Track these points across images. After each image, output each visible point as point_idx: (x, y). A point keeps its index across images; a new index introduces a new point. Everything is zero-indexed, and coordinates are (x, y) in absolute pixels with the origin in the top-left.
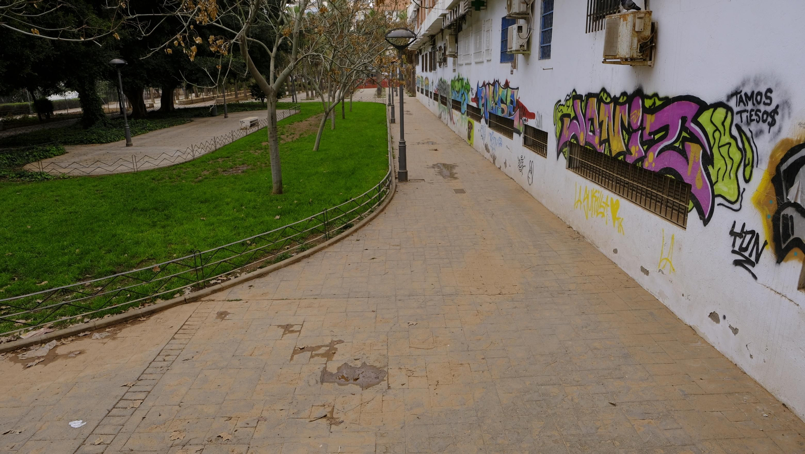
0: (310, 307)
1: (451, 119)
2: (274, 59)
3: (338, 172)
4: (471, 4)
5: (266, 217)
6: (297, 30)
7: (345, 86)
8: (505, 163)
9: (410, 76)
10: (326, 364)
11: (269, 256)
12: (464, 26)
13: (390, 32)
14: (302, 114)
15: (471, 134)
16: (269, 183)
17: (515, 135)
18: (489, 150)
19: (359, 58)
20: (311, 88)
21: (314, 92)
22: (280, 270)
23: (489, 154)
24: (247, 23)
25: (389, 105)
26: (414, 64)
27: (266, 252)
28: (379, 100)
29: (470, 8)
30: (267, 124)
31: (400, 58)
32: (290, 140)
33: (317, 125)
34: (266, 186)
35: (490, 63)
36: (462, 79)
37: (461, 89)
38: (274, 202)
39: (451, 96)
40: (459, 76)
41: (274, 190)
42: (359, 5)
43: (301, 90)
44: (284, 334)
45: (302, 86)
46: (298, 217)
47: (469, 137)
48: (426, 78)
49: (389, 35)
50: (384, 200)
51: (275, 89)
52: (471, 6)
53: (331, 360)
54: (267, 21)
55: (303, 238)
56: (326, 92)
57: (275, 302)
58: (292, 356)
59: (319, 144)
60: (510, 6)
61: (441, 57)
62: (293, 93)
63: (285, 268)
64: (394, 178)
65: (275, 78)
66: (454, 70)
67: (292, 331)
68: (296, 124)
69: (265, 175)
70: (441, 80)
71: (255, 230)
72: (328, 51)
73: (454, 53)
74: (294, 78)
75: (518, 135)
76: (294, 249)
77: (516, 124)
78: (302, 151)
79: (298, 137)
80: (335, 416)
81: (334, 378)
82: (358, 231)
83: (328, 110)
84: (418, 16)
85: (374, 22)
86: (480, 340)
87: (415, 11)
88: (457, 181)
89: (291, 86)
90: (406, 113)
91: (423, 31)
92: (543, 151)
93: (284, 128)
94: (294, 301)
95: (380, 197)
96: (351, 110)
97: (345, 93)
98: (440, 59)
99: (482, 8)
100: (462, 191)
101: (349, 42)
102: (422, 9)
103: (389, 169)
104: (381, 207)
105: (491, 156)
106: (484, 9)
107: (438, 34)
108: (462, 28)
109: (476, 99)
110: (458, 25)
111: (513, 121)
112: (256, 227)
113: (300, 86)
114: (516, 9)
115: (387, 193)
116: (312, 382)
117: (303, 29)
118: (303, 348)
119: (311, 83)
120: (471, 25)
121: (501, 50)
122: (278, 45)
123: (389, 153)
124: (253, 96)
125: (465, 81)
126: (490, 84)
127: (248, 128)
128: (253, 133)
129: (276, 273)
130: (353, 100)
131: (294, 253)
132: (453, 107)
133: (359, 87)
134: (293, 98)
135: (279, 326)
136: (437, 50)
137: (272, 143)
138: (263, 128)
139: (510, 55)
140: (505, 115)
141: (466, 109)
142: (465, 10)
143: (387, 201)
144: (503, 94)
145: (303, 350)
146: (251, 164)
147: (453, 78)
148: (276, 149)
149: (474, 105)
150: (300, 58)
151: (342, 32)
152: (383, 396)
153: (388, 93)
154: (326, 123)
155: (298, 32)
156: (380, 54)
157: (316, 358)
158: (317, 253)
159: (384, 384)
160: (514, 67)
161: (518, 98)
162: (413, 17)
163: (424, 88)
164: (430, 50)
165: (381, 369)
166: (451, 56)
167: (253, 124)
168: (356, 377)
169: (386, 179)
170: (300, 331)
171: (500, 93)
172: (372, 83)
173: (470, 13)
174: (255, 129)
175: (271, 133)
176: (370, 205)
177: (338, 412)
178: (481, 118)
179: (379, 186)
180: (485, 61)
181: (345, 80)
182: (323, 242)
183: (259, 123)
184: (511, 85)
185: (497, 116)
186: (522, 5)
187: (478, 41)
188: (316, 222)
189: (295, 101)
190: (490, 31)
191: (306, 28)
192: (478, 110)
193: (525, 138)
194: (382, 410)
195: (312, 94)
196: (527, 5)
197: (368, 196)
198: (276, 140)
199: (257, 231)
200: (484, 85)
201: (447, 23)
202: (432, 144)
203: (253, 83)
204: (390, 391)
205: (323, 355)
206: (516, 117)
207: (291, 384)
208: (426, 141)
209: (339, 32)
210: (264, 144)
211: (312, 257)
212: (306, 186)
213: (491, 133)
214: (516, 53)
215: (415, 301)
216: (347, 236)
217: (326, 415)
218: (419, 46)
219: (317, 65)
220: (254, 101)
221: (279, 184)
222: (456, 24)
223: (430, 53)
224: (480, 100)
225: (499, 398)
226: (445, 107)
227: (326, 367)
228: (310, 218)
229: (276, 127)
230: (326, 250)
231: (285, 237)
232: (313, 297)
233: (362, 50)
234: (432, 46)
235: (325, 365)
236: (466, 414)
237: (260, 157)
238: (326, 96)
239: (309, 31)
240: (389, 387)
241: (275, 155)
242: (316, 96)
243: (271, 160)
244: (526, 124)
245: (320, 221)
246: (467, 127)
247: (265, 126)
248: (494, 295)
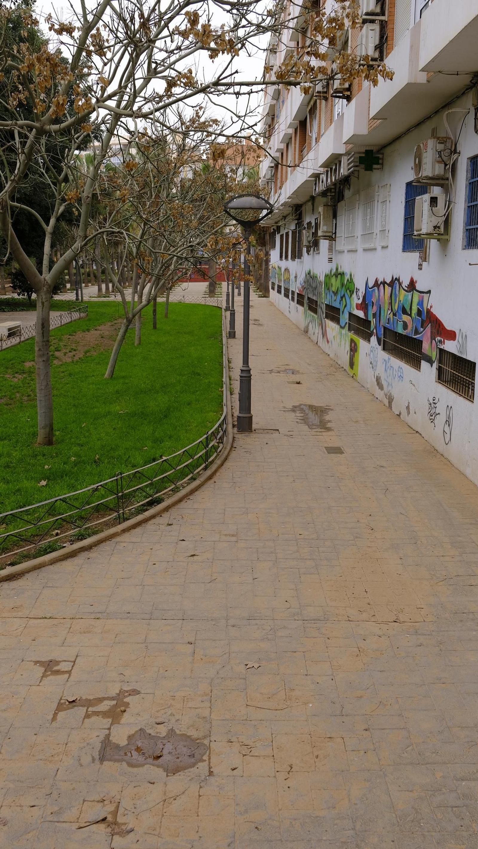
0: (89, 632)
1: (324, 334)
2: (50, 236)
3: (142, 413)
4: (358, 160)
5: (25, 482)
6: (89, 193)
7: (158, 279)
8: (408, 408)
9: (261, 265)
10: (109, 729)
11: (27, 545)
12: (347, 194)
13: (232, 199)
14: (89, 320)
15: (355, 360)
16: (33, 427)
17: (424, 364)
18: (382, 385)
19: (183, 236)
20: (106, 278)
21: (110, 285)
22: (43, 569)
23: (382, 392)
24: (12, 181)
25: (227, 309)
26: (268, 247)
27: (22, 540)
28: (212, 302)
29: (357, 166)
30: (34, 334)
31: (246, 239)
32: (70, 360)
33: (112, 338)
34: (27, 431)
35: (385, 251)
36: (342, 274)
37: (340, 289)
38: (38, 458)
39: (325, 299)
40: (337, 269)
41: (40, 439)
42: (185, 158)
43: (90, 282)
44: (44, 676)
45: (92, 275)
46: (76, 483)
47: (352, 364)
48: (285, 270)
49: (231, 205)
50: (213, 461)
51: (49, 282)
52: (358, 164)
53: (119, 723)
54: (41, 175)
55: (81, 518)
56: (129, 286)
57: (32, 622)
58: (55, 715)
59: (114, 367)
60: (418, 167)
61: (310, 238)
62: (77, 286)
63: (50, 567)
64: (230, 426)
65: (52, 263)
66: (330, 260)
67: (58, 672)
68: (80, 334)
69: (28, 414)
70: (309, 273)
71: (7, 503)
72: (135, 225)
73: (330, 234)
74: (81, 263)
75: (428, 365)
76: (66, 536)
77: (426, 347)
78: (87, 377)
79: (81, 356)
80: (120, 820)
81: (122, 753)
82: (170, 510)
83: (130, 316)
84: (277, 175)
85: (207, 182)
86: (361, 697)
87: (272, 167)
88: (330, 433)
89: (75, 274)
90: (253, 322)
91: (282, 200)
92: (468, 391)
93: (60, 340)
94: (62, 621)
95: (207, 455)
96: (166, 316)
97: (159, 289)
98: (309, 242)
99: (375, 166)
100: (338, 451)
101: (169, 212)
102: (282, 168)
103: (223, 411)
104: (209, 472)
105: (386, 395)
106: (378, 169)
107: (305, 203)
108: (343, 196)
109: (364, 306)
110: (337, 190)
111: (421, 342)
112: (8, 498)
113: (89, 275)
114: (428, 170)
115: (219, 450)
116: (86, 759)
117: (98, 192)
118: (74, 701)
119: (107, 272)
120: (357, 192)
121: (405, 232)
122: (59, 214)
123: (224, 385)
124: (15, 289)
125: (347, 277)
126: (386, 283)
127: (5, 338)
128: (12, 346)
129: (36, 574)
130: (171, 300)
131: (66, 542)
132: (327, 317)
133: (182, 279)
134: (77, 294)
135: (36, 662)
136: (305, 228)
137: (41, 365)
138: (28, 339)
139: (418, 240)
140: (409, 332)
141: (347, 321)
142: (349, 170)
143: (218, 462)
144: (406, 300)
145: (74, 704)
146: (5, 396)
147: (328, 272)
148: (47, 374)
149: (361, 314)
150: (92, 236)
151: (157, 196)
152: (201, 787)
153: (226, 291)
154: (128, 335)
155: (90, 196)
156: (216, 232)
157: (94, 719)
158: (104, 544)
159: (203, 767)
160: (424, 258)
161: (429, 307)
162: (268, 176)
163: (282, 284)
164: (293, 227)
165: (198, 741)
166: (325, 237)
167: (12, 333)
168: (158, 753)
169: (219, 427)
170: (69, 672)
171: (402, 298)
172: (202, 276)
173: (356, 175)
174: (15, 341)
175: (40, 350)
176: (191, 468)
177: (126, 812)
178: (371, 335)
179: (207, 438)
180: (379, 248)
181: (160, 270)
182: (114, 525)
183: (23, 332)
184: (418, 287)
185: (396, 333)
186: (437, 165)
187: (368, 217)
188: (103, 493)
189: (80, 298)
190: (388, 202)
191: (103, 190)
192: (366, 323)
193: (440, 370)
194: (197, 813)
195: (107, 288)
196: (446, 165)
197: (189, 454)
198: (48, 359)
199: (9, 504)
200: (377, 284)
201: (321, 187)
202: (293, 373)
203: (15, 269)
204: (212, 780)
205: (105, 714)
206: (425, 336)
207: (50, 762)
208: (283, 368)
209: (153, 197)
210: (28, 365)
211: (95, 549)
212: (90, 434)
213: (387, 359)
214: (427, 238)
215: (258, 629)
216: (153, 517)
217: (106, 818)
218: (276, 220)
219: (116, 244)
220: (16, 296)
221: (48, 429)
222: (335, 189)
223: (294, 233)
224: (370, 308)
225: (391, 800)
226: (315, 315)
227: (109, 734)
228: (95, 486)
229: (48, 341)
230: (118, 539)
231: (54, 516)
232: (93, 616)
233: (187, 225)
234: (296, 222)
235: (107, 732)
236: (336, 824)
237: (21, 385)
238: (128, 292)
239: (107, 194)
240: (211, 773)
241: (44, 383)
242: (113, 292)
243: (37, 391)
244: (442, 347)
245: (111, 492)
246: (348, 348)
247: (31, 336)
248: (387, 622)
